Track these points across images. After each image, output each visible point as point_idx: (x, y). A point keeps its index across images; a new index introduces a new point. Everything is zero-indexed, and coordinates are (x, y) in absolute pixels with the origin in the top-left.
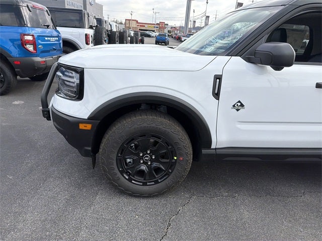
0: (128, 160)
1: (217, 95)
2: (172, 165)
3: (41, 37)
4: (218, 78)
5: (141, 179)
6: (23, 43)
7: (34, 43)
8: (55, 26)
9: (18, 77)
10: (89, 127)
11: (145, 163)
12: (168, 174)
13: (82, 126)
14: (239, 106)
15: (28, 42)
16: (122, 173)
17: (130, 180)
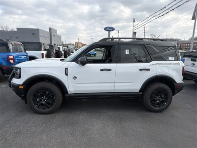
0: (38, 100)
1: (67, 75)
2: (54, 101)
3: (18, 56)
4: (66, 69)
5: (42, 107)
6: (9, 59)
7: (13, 59)
8: (25, 50)
9: (5, 75)
10: (22, 87)
11: (44, 100)
12: (52, 105)
13: (20, 87)
14: (75, 78)
15: (11, 59)
16: (35, 104)
17: (38, 107)
